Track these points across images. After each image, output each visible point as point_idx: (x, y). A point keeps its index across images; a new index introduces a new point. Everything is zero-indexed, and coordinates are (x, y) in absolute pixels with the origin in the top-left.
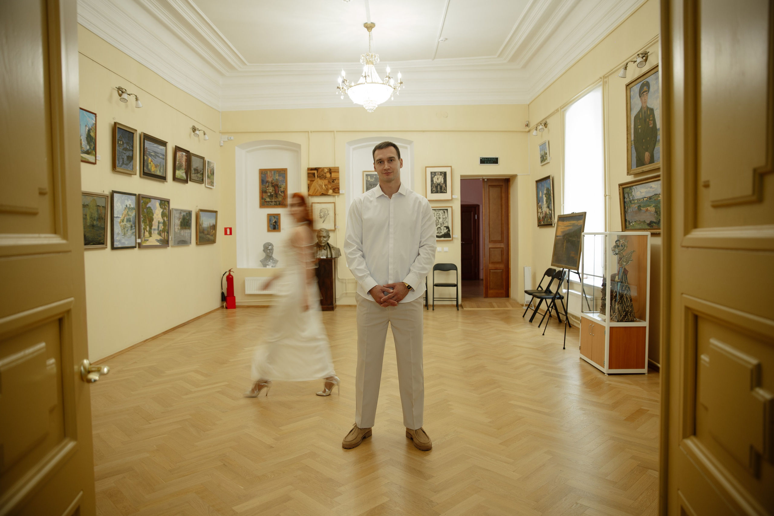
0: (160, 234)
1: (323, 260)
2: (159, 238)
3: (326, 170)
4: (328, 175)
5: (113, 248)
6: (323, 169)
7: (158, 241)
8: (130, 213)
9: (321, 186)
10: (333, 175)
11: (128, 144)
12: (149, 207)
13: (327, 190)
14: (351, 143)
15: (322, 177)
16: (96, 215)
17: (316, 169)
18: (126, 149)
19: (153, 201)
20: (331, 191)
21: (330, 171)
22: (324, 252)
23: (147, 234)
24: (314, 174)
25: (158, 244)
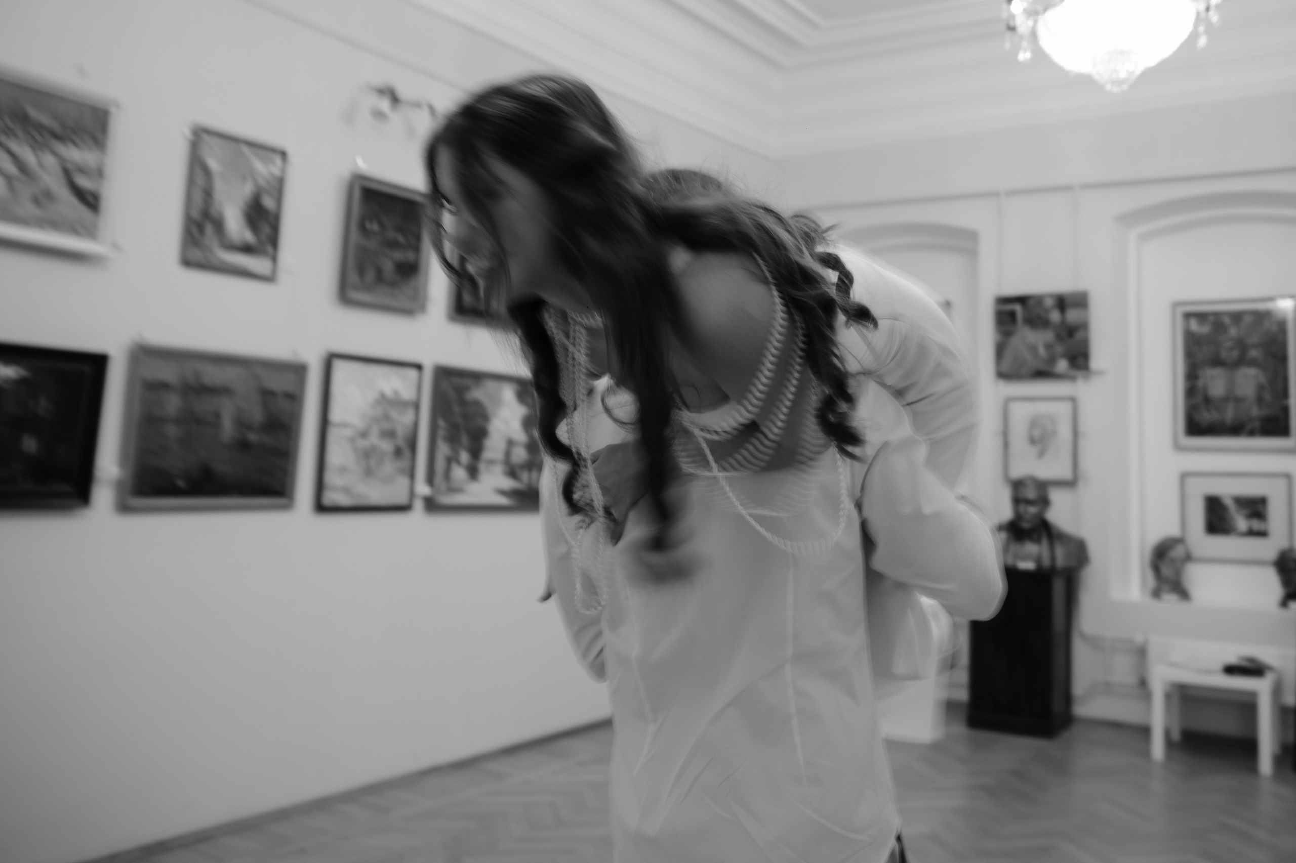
0: (512, 473)
1: (1026, 574)
2: (508, 484)
3: (1049, 302)
4: (1055, 316)
5: (321, 508)
6: (1038, 300)
7: (503, 493)
8: (394, 414)
9: (1033, 349)
10: (1072, 315)
11: (400, 230)
12: (477, 403)
13: (1052, 360)
14: (1129, 219)
15: (1037, 321)
16: (257, 415)
17: (1022, 300)
18: (393, 245)
19: (490, 385)
20: (1062, 365)
21: (1062, 302)
22: (1031, 548)
23: (459, 473)
24: (1012, 315)
25: (503, 501)
